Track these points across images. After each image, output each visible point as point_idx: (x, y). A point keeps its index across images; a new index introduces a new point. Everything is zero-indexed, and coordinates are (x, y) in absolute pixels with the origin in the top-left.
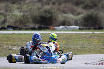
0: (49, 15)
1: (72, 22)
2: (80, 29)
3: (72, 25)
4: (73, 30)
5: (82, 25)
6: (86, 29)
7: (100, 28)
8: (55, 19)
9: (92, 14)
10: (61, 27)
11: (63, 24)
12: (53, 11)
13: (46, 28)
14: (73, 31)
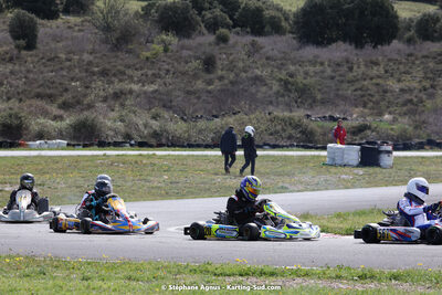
0: (16, 122)
1: (54, 134)
2: (68, 145)
3: (54, 138)
4: (59, 148)
5: (71, 139)
6: (74, 145)
7: (102, 145)
8: (27, 129)
9: (86, 119)
10: (38, 142)
11: (40, 136)
12: (23, 114)
13: (12, 146)
14: (57, 149)
